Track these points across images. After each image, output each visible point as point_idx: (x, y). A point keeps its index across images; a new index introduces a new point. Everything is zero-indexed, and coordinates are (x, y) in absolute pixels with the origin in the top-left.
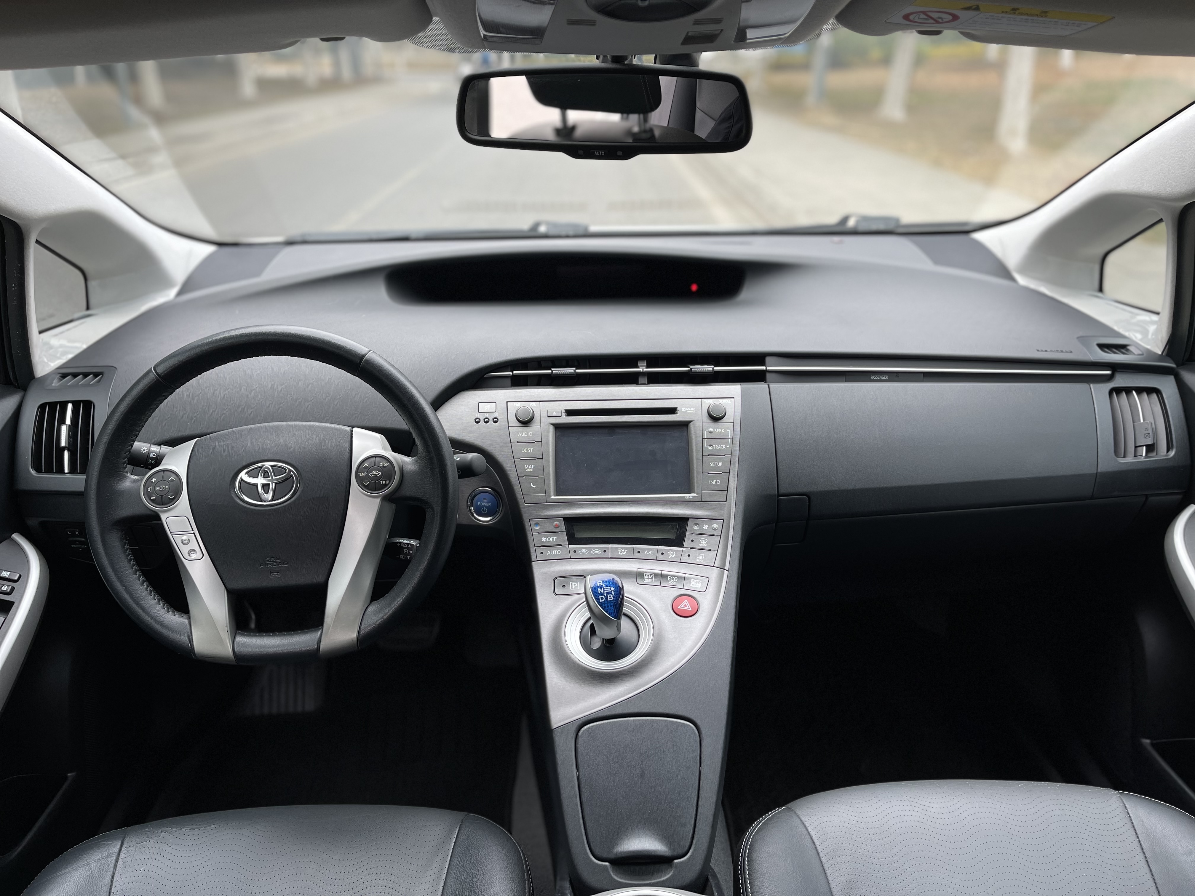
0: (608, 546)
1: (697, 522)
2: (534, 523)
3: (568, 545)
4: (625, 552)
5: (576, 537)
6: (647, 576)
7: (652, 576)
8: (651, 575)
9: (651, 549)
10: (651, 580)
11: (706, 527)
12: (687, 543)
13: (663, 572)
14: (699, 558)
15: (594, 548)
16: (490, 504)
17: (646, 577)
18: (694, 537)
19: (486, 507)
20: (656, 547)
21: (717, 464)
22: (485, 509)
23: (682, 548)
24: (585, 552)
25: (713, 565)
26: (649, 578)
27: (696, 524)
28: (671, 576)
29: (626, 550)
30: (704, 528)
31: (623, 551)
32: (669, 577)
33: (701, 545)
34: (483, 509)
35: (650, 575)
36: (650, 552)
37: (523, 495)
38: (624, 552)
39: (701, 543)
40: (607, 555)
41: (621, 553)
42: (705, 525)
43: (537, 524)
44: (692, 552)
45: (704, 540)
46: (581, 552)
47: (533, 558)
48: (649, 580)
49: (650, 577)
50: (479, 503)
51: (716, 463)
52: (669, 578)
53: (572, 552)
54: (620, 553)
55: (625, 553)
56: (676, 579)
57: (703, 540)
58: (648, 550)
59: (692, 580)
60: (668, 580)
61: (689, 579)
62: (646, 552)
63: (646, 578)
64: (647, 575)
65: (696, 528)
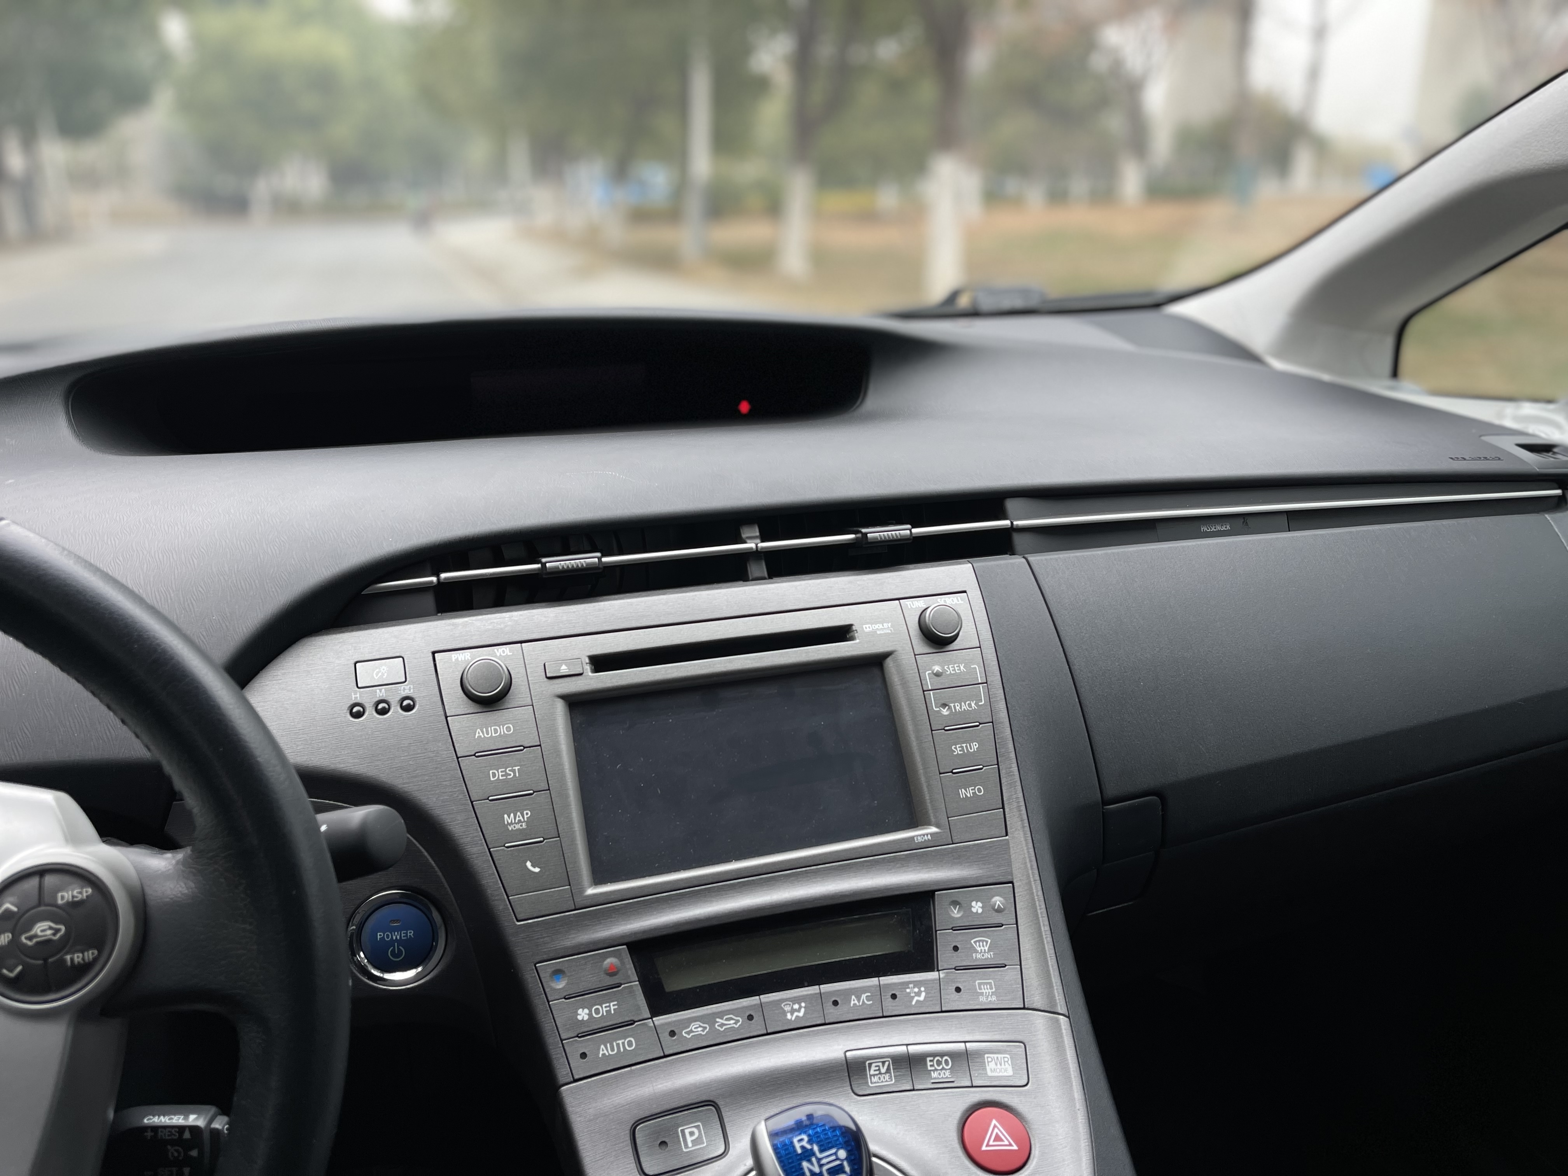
0: (754, 1000)
1: (954, 899)
2: (550, 970)
3: (651, 1018)
4: (803, 1010)
5: (667, 990)
6: (873, 1068)
7: (887, 1063)
8: (884, 1063)
9: (864, 990)
10: (887, 1076)
11: (977, 907)
12: (944, 955)
13: (913, 1049)
14: (983, 991)
15: (721, 1015)
16: (411, 933)
17: (872, 1072)
18: (958, 938)
19: (400, 942)
20: (874, 981)
21: (966, 746)
22: (398, 949)
23: (937, 973)
24: (700, 1029)
25: (1022, 1006)
26: (880, 1073)
27: (955, 903)
28: (934, 1055)
29: (803, 1004)
30: (974, 910)
31: (796, 1006)
32: (928, 1059)
33: (979, 956)
34: (393, 952)
35: (880, 1064)
36: (864, 996)
37: (508, 897)
38: (799, 1010)
39: (977, 952)
40: (757, 1027)
41: (792, 1015)
42: (974, 903)
43: (558, 973)
44: (962, 979)
45: (983, 941)
46: (688, 1033)
47: (562, 1074)
48: (882, 1077)
49: (883, 1070)
50: (379, 935)
51: (964, 745)
52: (929, 1064)
53: (665, 1036)
54: (789, 1016)
55: (801, 1014)
56: (946, 1062)
57: (979, 941)
58: (858, 992)
59: (986, 1056)
60: (929, 1068)
61: (980, 1054)
62: (854, 1001)
63: (874, 1075)
64: (874, 1065)
65: (956, 913)
